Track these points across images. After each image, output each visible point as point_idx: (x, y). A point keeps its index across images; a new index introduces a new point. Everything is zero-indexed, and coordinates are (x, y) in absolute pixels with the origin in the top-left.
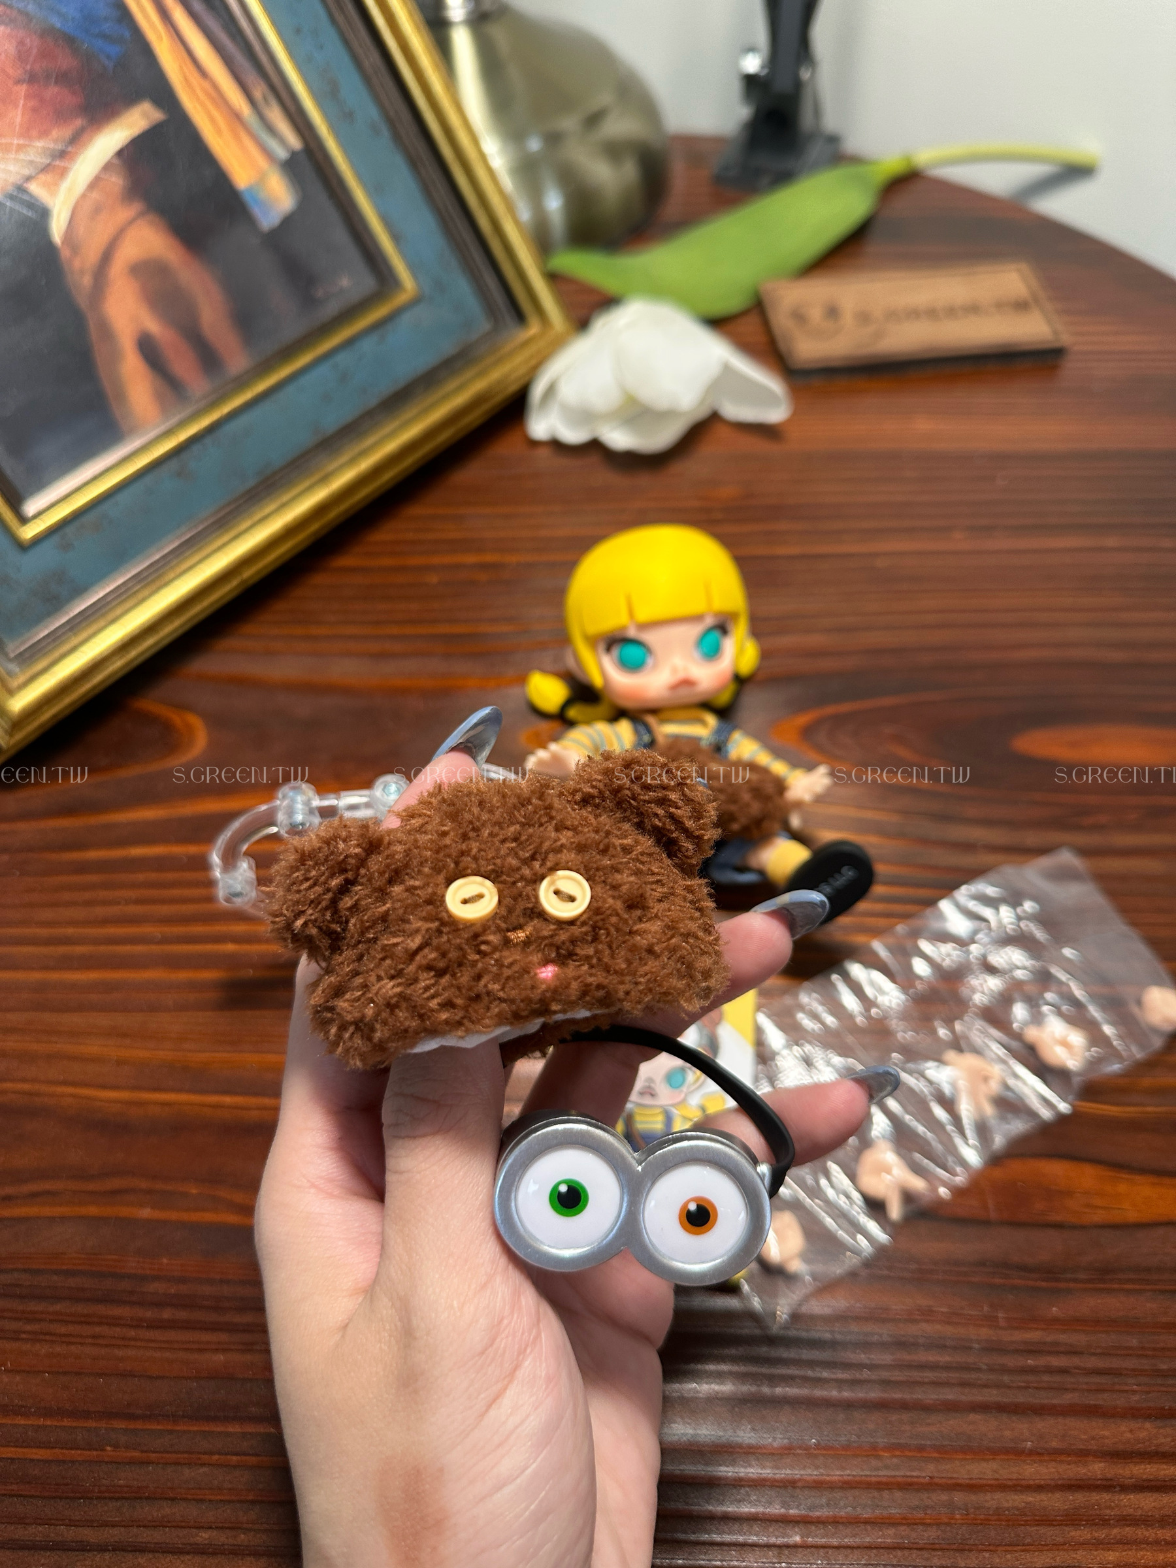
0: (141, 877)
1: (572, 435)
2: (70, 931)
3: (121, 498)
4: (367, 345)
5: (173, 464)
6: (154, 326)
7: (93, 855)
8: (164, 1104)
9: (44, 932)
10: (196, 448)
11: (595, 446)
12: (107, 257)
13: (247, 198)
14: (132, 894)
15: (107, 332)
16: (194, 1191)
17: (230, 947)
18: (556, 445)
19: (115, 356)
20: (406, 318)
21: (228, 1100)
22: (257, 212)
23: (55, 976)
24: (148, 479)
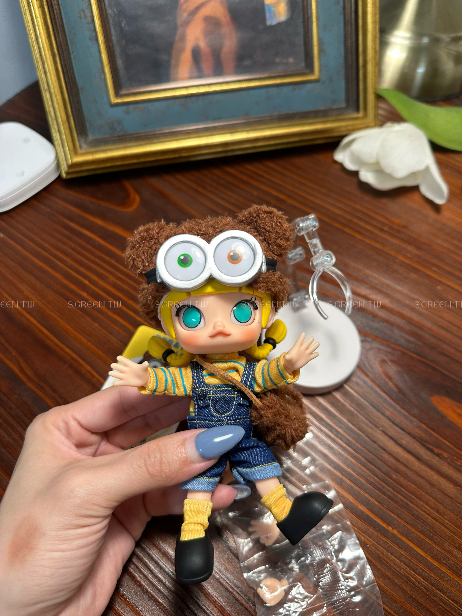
0: (80, 241)
1: (350, 166)
2: (47, 246)
3: (157, 104)
4: (285, 90)
5: (183, 101)
6: (202, 44)
7: (73, 225)
8: (28, 320)
9: (40, 241)
10: (194, 99)
11: (356, 174)
12: (198, 8)
13: (267, 8)
14: (73, 245)
15: (183, 38)
16: (14, 354)
17: (87, 282)
18: (341, 166)
19: (182, 50)
20: (309, 86)
21: (46, 332)
22: (268, 15)
23: (32, 257)
24: (170, 102)
